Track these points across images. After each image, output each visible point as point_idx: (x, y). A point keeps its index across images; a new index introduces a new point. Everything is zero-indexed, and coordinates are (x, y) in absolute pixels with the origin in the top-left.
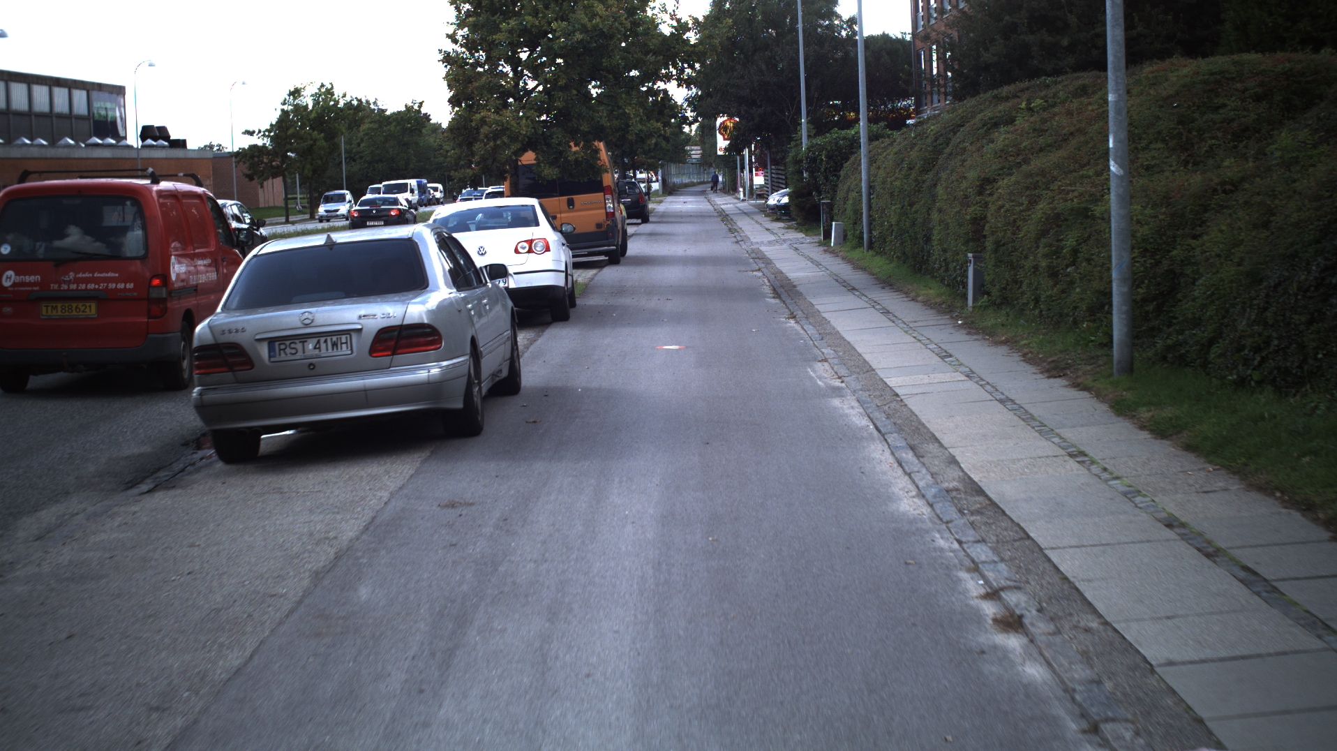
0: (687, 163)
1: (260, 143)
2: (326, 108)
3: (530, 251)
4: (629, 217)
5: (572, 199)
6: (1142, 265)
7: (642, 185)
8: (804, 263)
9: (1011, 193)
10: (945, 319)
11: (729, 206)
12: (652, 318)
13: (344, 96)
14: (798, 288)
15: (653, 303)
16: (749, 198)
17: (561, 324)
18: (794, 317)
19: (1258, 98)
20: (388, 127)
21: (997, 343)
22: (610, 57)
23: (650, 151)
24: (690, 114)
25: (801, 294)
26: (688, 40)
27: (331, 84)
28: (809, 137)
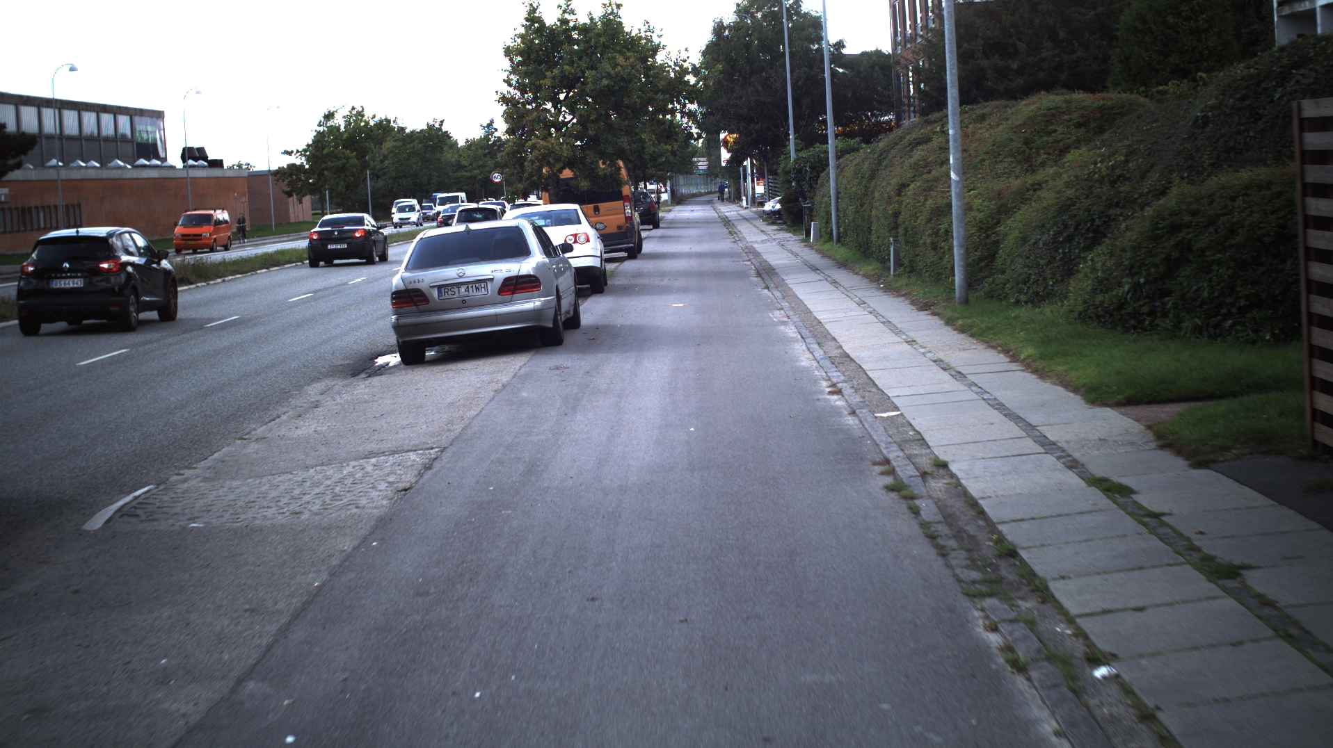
0: (695, 174)
1: (298, 162)
2: (358, 129)
3: (576, 242)
4: (643, 223)
5: (598, 206)
6: (979, 238)
7: (653, 196)
8: (786, 254)
9: (915, 194)
10: (874, 285)
11: (732, 213)
12: (666, 290)
13: (374, 117)
15: (665, 282)
16: (751, 206)
17: (598, 295)
18: (768, 288)
19: (1078, 125)
20: (412, 145)
21: (899, 296)
22: (629, 97)
23: (660, 165)
25: (777, 274)
26: (688, 82)
27: (362, 107)
28: (797, 151)
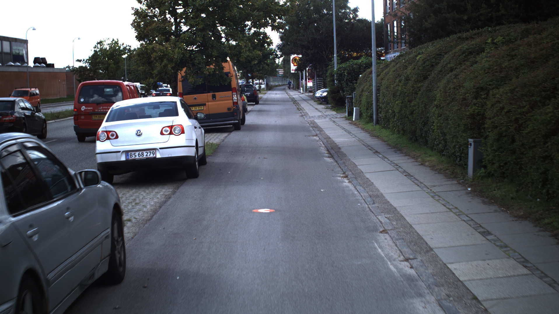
0: (277, 76)
1: (84, 65)
2: (115, 50)
3: (171, 133)
5: (215, 94)
8: (341, 132)
11: (296, 96)
13: (123, 44)
14: (342, 150)
16: (305, 92)
18: (346, 177)
23: (260, 70)
24: (279, 53)
27: (117, 39)
28: (338, 63)
